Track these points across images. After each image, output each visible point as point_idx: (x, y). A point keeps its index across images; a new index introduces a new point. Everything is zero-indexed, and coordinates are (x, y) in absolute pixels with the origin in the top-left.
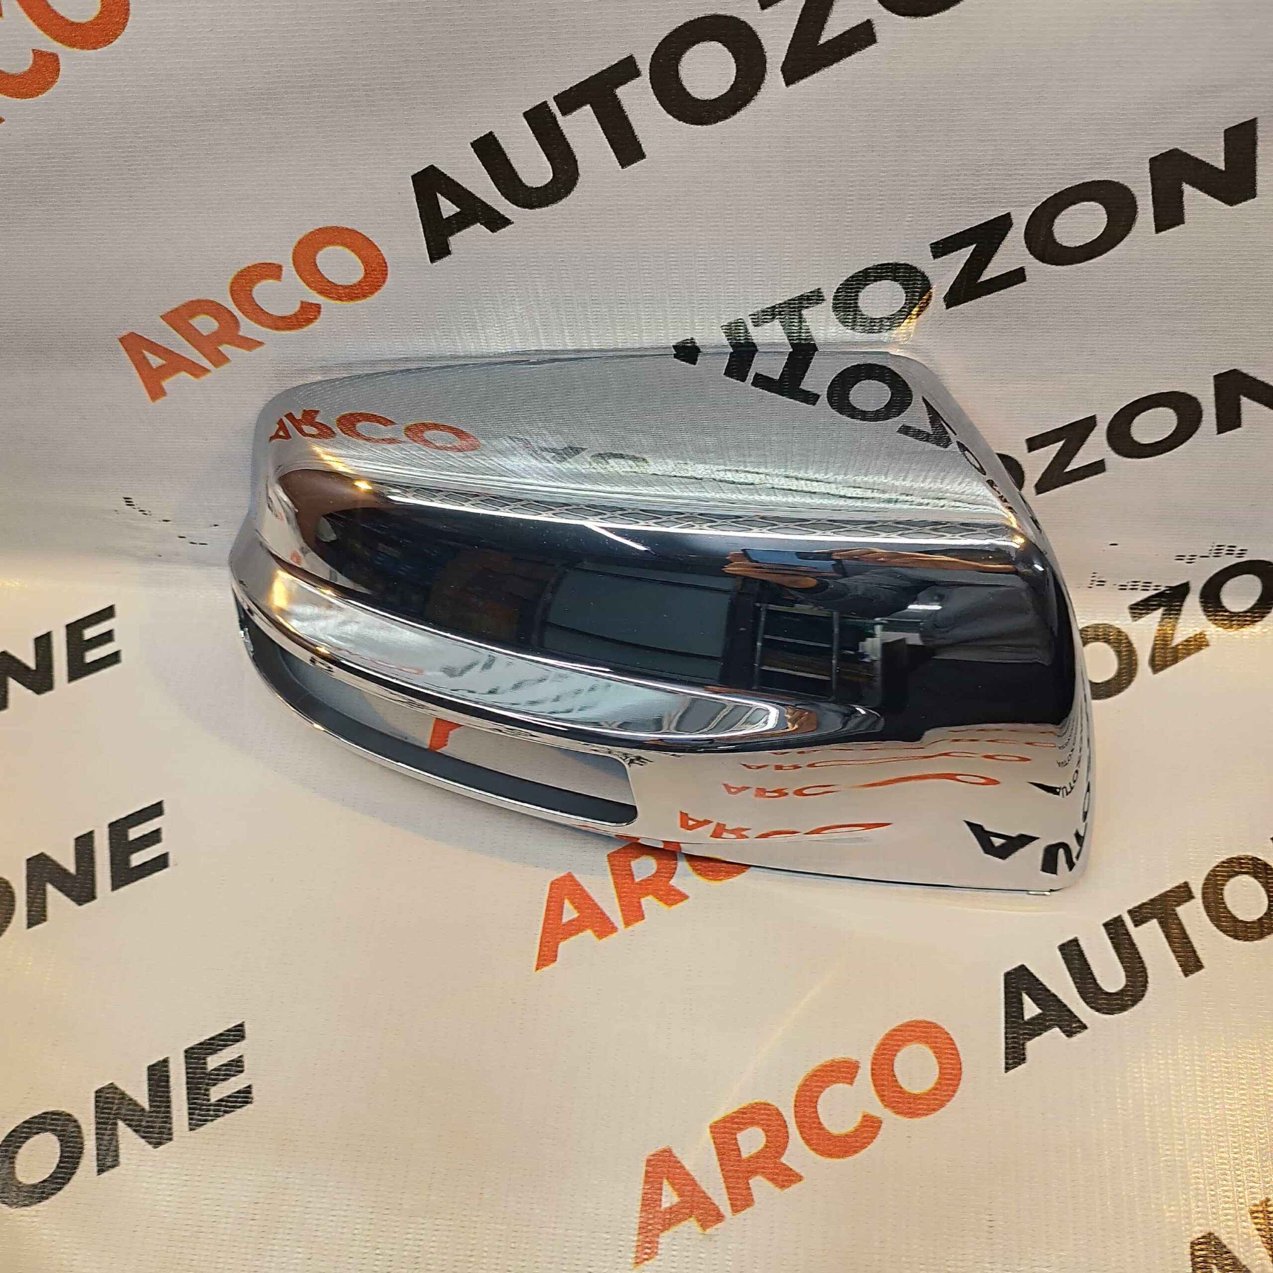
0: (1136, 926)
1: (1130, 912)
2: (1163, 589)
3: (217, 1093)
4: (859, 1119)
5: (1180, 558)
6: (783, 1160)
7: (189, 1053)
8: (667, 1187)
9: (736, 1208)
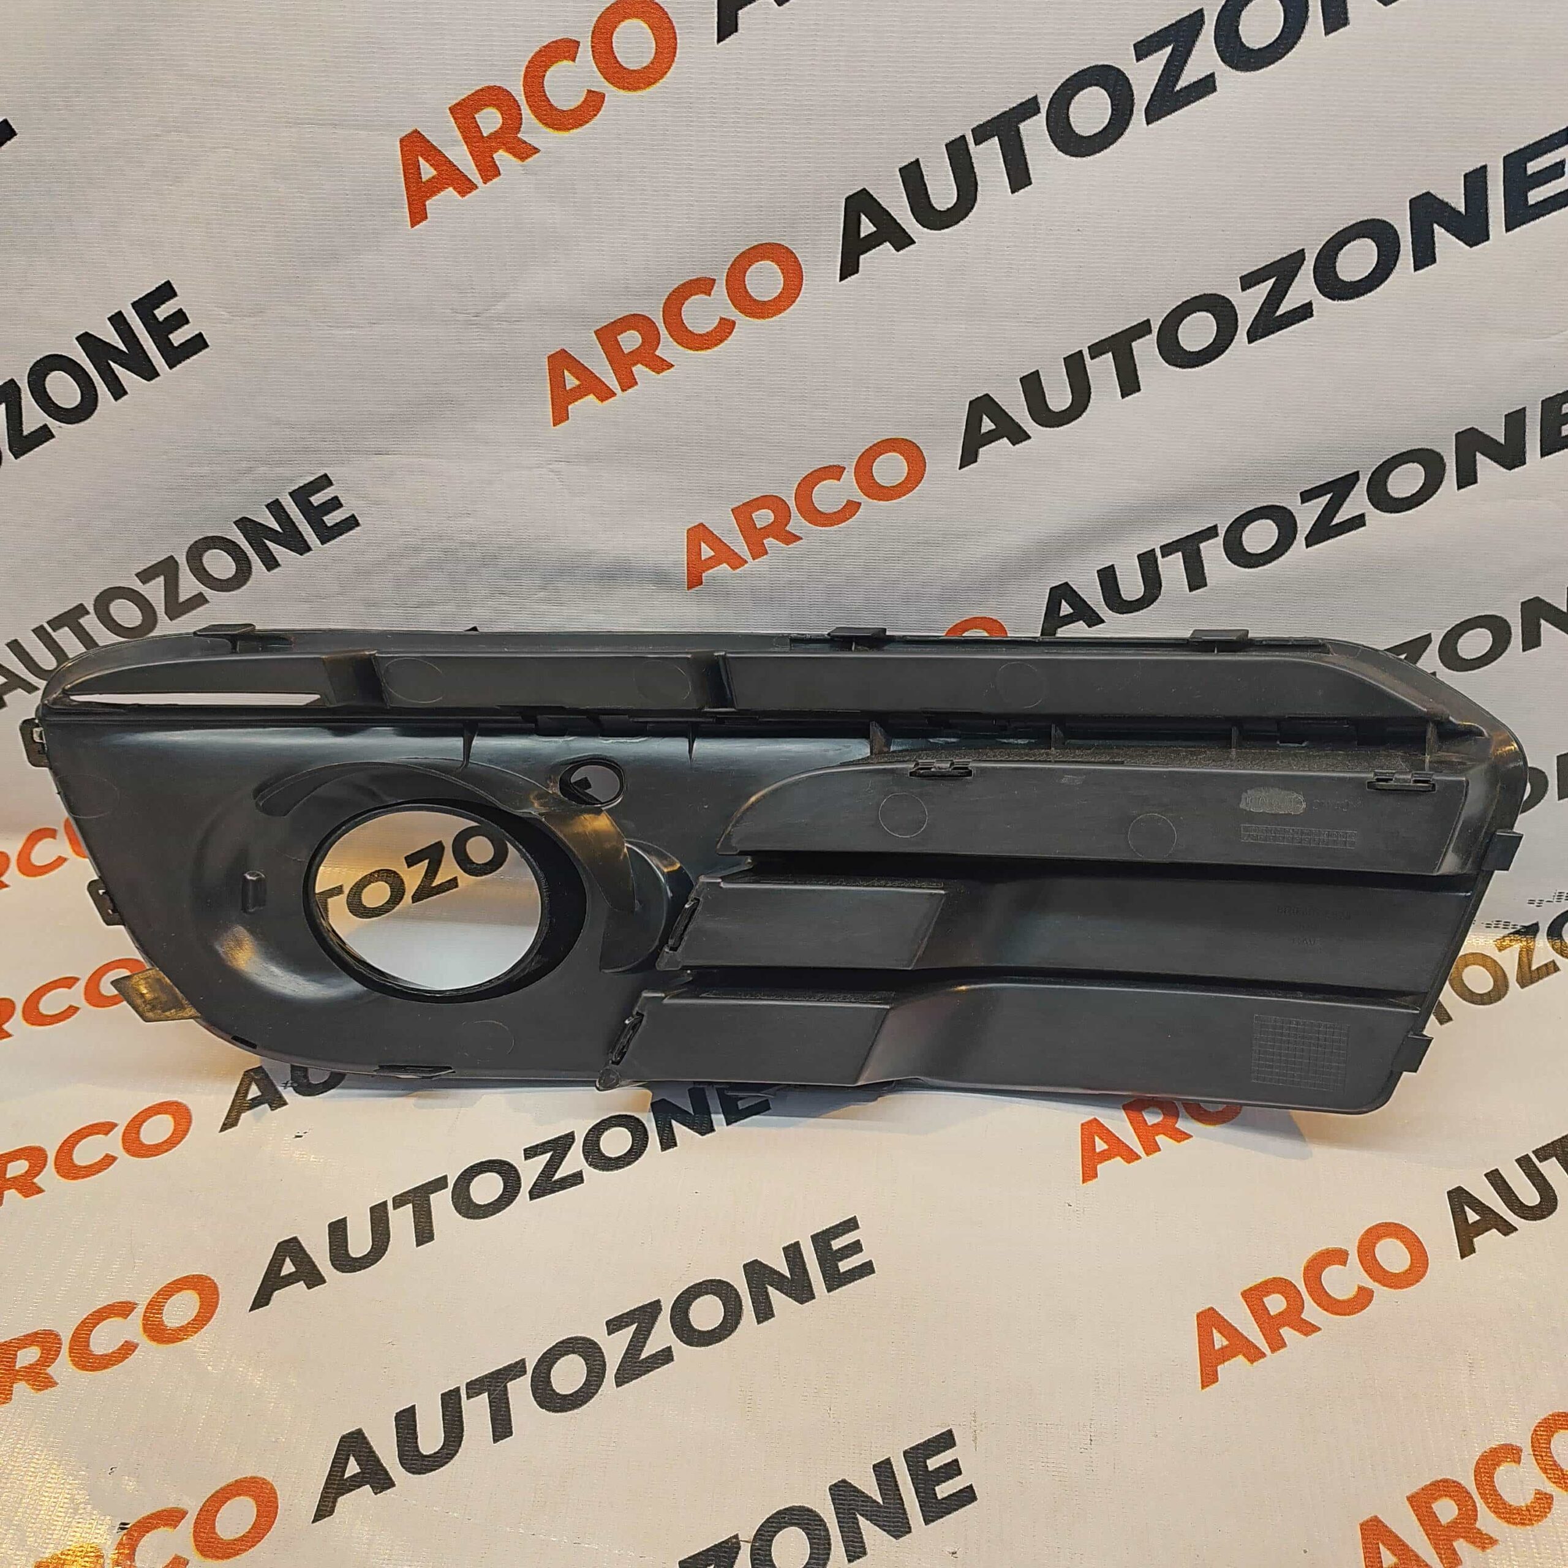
0: (1540, 1162)
1: (1533, 1152)
2: (1519, 928)
3: (844, 1266)
4: (1356, 1289)
5: (1531, 902)
6: (1303, 1316)
7: (814, 1238)
8: (1217, 1335)
9: (1273, 1350)
